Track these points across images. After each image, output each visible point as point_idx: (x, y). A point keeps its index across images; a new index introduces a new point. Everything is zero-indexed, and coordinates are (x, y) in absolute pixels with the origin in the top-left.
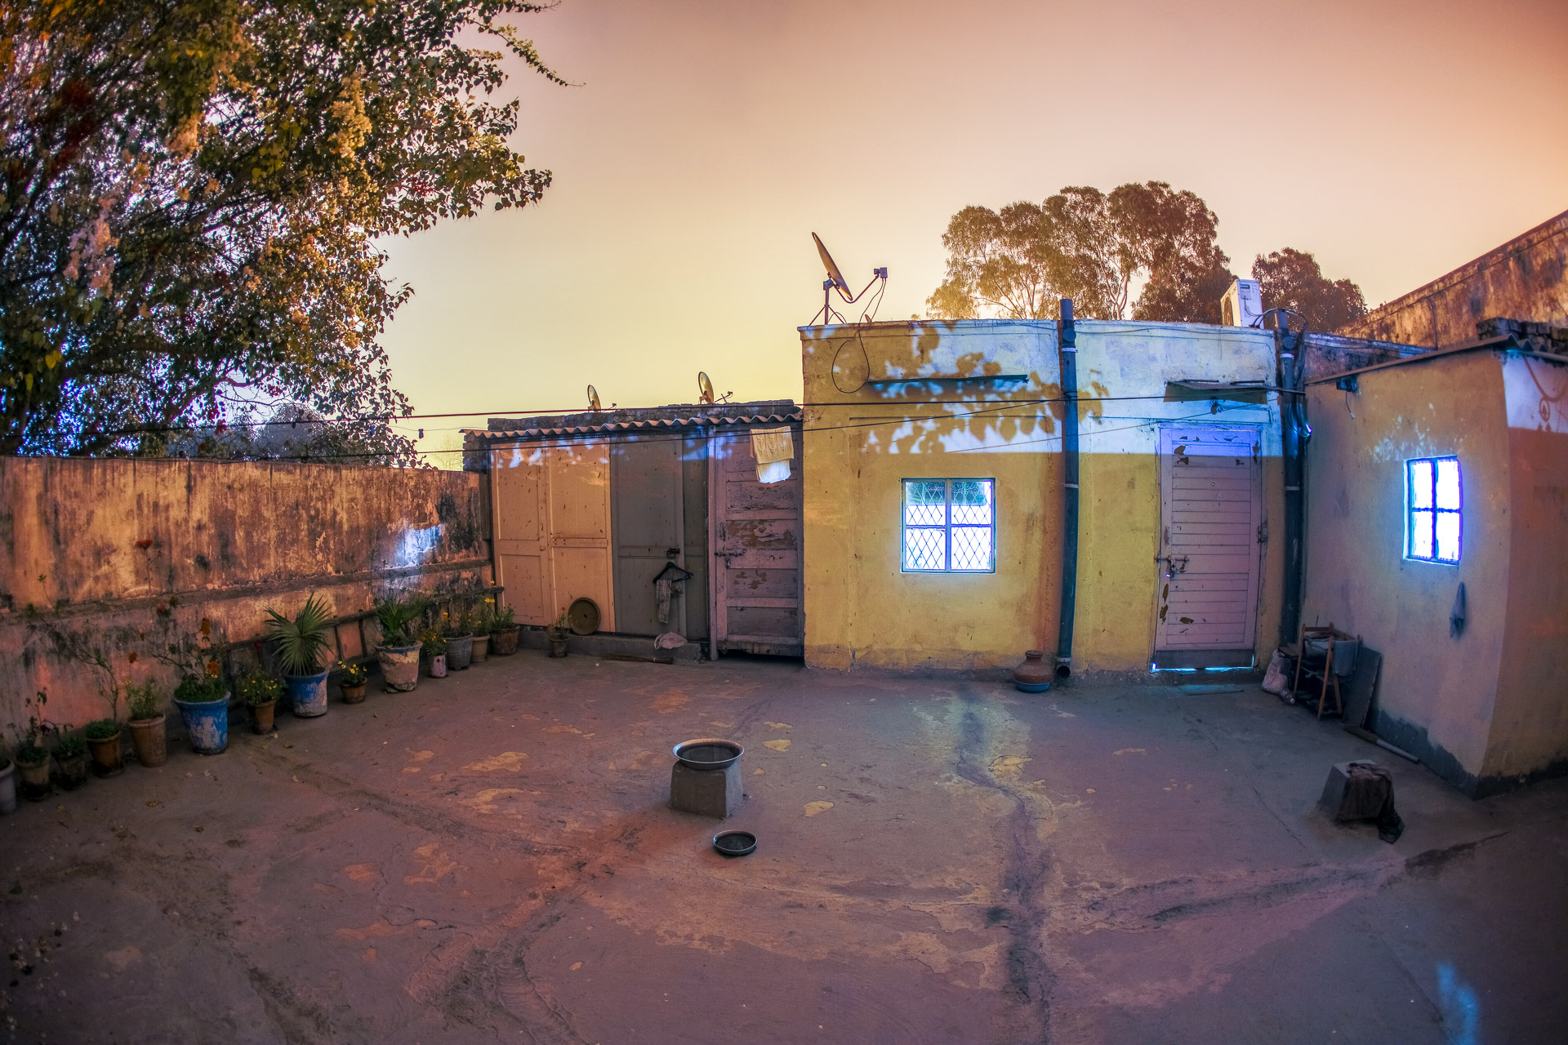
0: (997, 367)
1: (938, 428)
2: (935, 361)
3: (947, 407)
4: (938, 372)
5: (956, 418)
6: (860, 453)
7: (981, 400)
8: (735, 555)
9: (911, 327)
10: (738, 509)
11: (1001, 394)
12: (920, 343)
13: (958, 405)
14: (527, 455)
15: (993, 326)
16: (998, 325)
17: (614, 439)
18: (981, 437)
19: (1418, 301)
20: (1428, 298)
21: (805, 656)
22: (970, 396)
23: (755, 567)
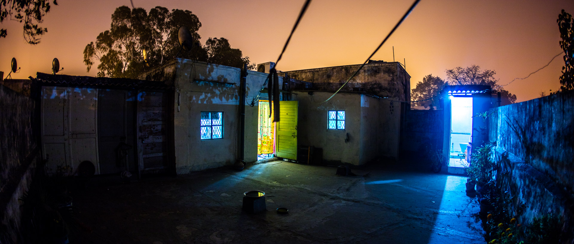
0: (227, 80)
1: (211, 96)
2: (212, 76)
3: (214, 90)
4: (212, 79)
5: (216, 94)
6: (190, 103)
7: (222, 89)
8: (145, 138)
9: (208, 64)
10: (146, 120)
11: (227, 88)
12: (209, 70)
13: (217, 90)
14: (59, 93)
15: (227, 68)
16: (228, 68)
17: (100, 89)
18: (221, 100)
19: (309, 72)
20: (313, 72)
21: (177, 171)
22: (220, 87)
23: (152, 142)
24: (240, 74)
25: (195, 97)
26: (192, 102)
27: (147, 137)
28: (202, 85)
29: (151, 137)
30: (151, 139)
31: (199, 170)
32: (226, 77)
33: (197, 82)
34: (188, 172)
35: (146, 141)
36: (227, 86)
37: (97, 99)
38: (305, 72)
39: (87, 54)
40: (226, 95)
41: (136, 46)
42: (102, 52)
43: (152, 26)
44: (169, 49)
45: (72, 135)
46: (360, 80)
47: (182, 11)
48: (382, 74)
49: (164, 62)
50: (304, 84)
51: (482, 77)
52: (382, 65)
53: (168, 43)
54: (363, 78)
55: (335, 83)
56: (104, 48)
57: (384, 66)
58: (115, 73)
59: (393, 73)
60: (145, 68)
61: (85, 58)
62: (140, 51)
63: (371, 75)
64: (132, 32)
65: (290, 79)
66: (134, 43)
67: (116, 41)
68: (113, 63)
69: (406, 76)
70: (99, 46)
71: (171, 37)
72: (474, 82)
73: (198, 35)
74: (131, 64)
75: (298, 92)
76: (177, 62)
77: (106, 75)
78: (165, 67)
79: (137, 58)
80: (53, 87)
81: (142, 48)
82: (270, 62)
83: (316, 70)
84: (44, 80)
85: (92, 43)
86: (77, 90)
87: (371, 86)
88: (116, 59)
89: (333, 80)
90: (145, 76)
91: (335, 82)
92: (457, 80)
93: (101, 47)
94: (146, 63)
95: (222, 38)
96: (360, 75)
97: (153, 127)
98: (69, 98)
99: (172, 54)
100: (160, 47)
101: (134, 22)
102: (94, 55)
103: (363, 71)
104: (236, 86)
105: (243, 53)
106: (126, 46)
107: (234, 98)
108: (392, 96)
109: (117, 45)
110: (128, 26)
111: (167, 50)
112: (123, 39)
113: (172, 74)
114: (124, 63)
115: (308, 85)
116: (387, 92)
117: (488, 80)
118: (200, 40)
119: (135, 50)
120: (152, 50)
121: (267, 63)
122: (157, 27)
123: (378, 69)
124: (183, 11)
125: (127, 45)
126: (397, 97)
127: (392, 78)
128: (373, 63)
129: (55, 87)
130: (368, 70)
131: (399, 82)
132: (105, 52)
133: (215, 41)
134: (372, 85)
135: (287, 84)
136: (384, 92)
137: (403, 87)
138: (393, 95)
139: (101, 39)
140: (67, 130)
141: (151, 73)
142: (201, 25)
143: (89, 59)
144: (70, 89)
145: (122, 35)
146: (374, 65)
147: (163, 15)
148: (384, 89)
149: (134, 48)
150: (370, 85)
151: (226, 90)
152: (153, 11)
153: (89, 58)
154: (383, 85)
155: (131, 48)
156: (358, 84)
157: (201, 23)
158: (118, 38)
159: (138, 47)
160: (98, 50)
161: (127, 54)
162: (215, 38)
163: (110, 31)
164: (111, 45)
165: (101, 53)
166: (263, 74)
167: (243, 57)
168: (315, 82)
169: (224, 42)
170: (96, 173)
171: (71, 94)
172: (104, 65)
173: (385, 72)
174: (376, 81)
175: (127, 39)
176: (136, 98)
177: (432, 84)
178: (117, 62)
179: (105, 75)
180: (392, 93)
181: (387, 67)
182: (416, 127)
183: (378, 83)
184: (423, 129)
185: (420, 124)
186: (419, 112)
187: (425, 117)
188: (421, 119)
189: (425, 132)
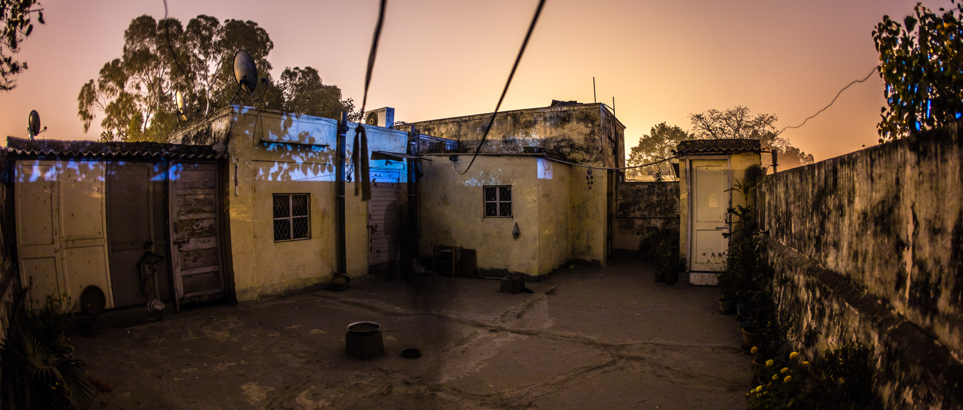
0: (314, 140)
1: (289, 168)
2: (290, 134)
3: (293, 157)
4: (291, 139)
5: (296, 163)
6: (255, 180)
7: (307, 155)
8: (184, 242)
9: (282, 114)
10: (184, 213)
11: (314, 153)
12: (284, 124)
13: (298, 157)
14: (45, 171)
15: (314, 119)
16: (316, 119)
17: (109, 163)
18: (305, 173)
19: (452, 122)
20: (458, 122)
21: (237, 296)
22: (303, 153)
23: (195, 249)
24: (336, 130)
25: (263, 170)
26: (257, 178)
27: (186, 240)
28: (274, 149)
29: (193, 240)
30: (193, 244)
31: (273, 294)
32: (313, 136)
33: (266, 144)
34: (255, 296)
35: (185, 248)
36: (315, 150)
37: (103, 179)
38: (445, 123)
39: (84, 101)
40: (314, 165)
41: (164, 85)
42: (108, 97)
43: (191, 50)
44: (219, 89)
45: (67, 243)
46: (537, 135)
47: (241, 22)
48: (575, 123)
49: (211, 111)
50: (444, 143)
51: (754, 125)
52: (574, 108)
53: (217, 77)
54: (542, 130)
55: (495, 140)
56: (112, 90)
57: (578, 110)
58: (130, 133)
59: (593, 122)
60: (179, 122)
61: (81, 108)
62: (171, 94)
63: (556, 126)
64: (157, 61)
65: (420, 135)
66: (161, 80)
67: (131, 77)
68: (127, 116)
69: (616, 127)
70: (103, 86)
71: (222, 67)
72: (739, 134)
73: (268, 63)
74: (157, 116)
75: (433, 158)
76: (233, 113)
77: (115, 136)
78: (213, 121)
79: (165, 105)
80: (34, 161)
81: (175, 87)
82: (387, 108)
83: (464, 119)
84: (19, 149)
85: (92, 81)
86: (72, 165)
87: (556, 144)
88: (132, 108)
89: (493, 136)
90: (180, 136)
91: (495, 138)
92: (710, 130)
93: (107, 87)
94: (182, 114)
95: (309, 68)
96: (537, 126)
97: (197, 223)
98: (60, 179)
99: (224, 97)
100: (204, 86)
101: (161, 42)
102: (95, 102)
103: (542, 119)
104: (330, 150)
105: (342, 92)
106: (147, 84)
107: (326, 170)
108: (592, 159)
109: (134, 84)
110: (151, 50)
111: (215, 90)
112: (143, 74)
113: (224, 133)
114: (145, 115)
115: (449, 144)
116: (584, 153)
117: (764, 130)
118: (270, 71)
119: (162, 92)
120: (191, 92)
121: (381, 110)
122: (200, 50)
123: (568, 115)
124: (243, 22)
125: (149, 84)
126: (600, 162)
127: (591, 129)
128: (559, 105)
129: (37, 162)
130: (551, 117)
131: (602, 136)
132: (113, 97)
133: (296, 73)
134: (558, 142)
135: (414, 143)
136: (577, 152)
137: (612, 144)
138: (594, 157)
139: (107, 73)
140: (58, 233)
141: (189, 133)
142: (272, 46)
143: (88, 110)
144: (60, 164)
145: (141, 66)
146: (561, 109)
147: (209, 30)
148: (577, 149)
149: (161, 88)
150: (554, 143)
151: (315, 157)
152: (194, 24)
153: (86, 107)
154: (576, 141)
155: (156, 88)
156: (534, 141)
157: (272, 43)
158: (135, 72)
159: (167, 87)
160: (101, 93)
161: (150, 99)
162: (297, 68)
163: (122, 60)
164: (123, 85)
165: (106, 99)
166: (374, 128)
167: (344, 98)
168: (463, 139)
169: (311, 73)
170: (108, 306)
171: (61, 172)
172: (112, 120)
173: (579, 120)
174: (564, 136)
175: (149, 72)
176: (167, 175)
177: (667, 138)
178: (133, 113)
179: (113, 137)
180: (591, 154)
181: (583, 112)
182: (634, 210)
183: (568, 138)
184: (646, 213)
185: (641, 205)
186: (640, 186)
187: (649, 194)
188: (642, 196)
189: (650, 218)
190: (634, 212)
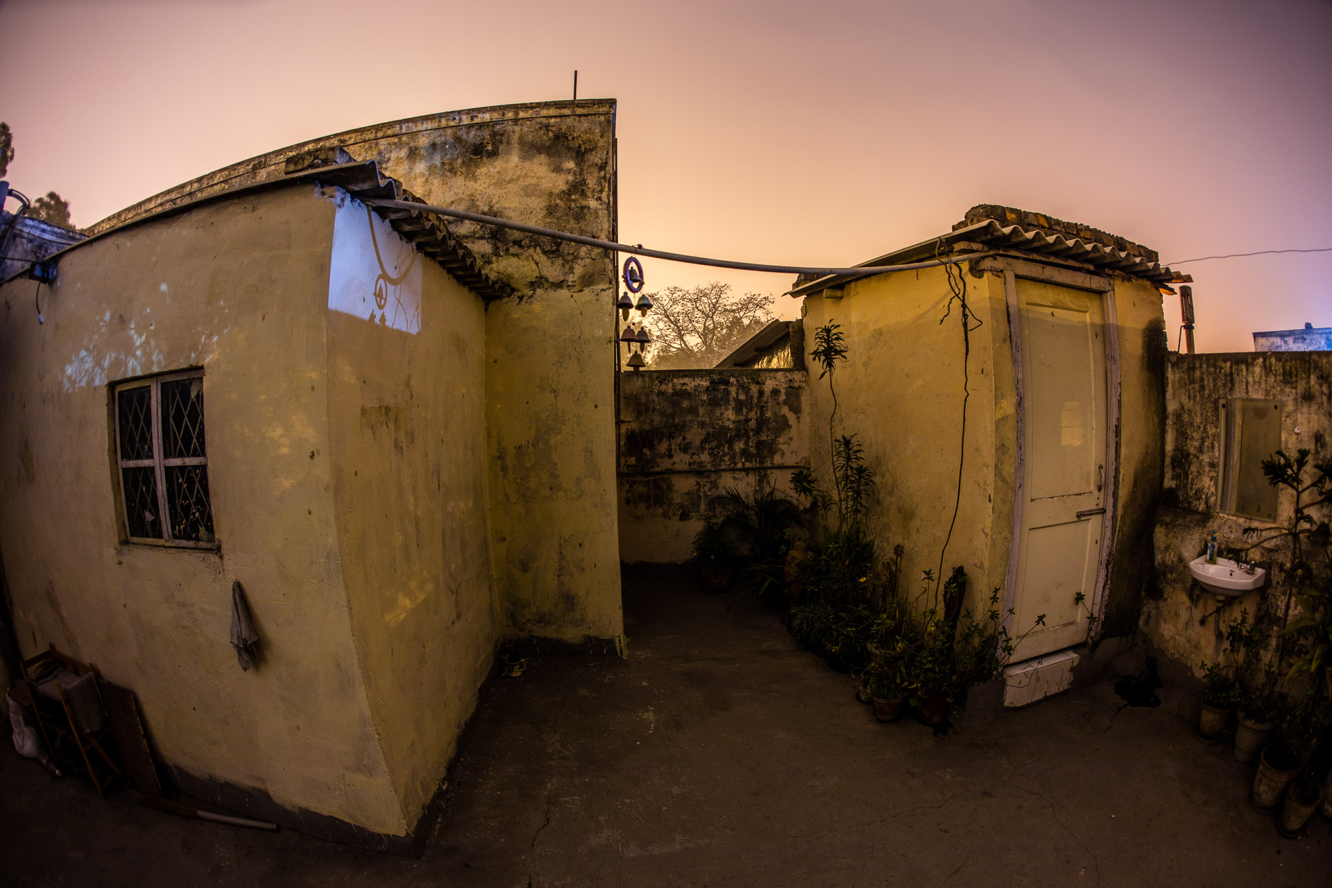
48: (515, 159)
52: (517, 114)
59: (580, 155)
92: (667, 316)
116: (542, 258)
123: (494, 135)
136: (514, 255)
148: (518, 243)
173: (531, 149)
174: (475, 201)
180: (569, 262)
181: (547, 127)
182: (670, 450)
183: (486, 209)
184: (705, 457)
185: (690, 436)
186: (686, 380)
187: (714, 403)
188: (693, 410)
189: (718, 471)
190: (671, 456)
